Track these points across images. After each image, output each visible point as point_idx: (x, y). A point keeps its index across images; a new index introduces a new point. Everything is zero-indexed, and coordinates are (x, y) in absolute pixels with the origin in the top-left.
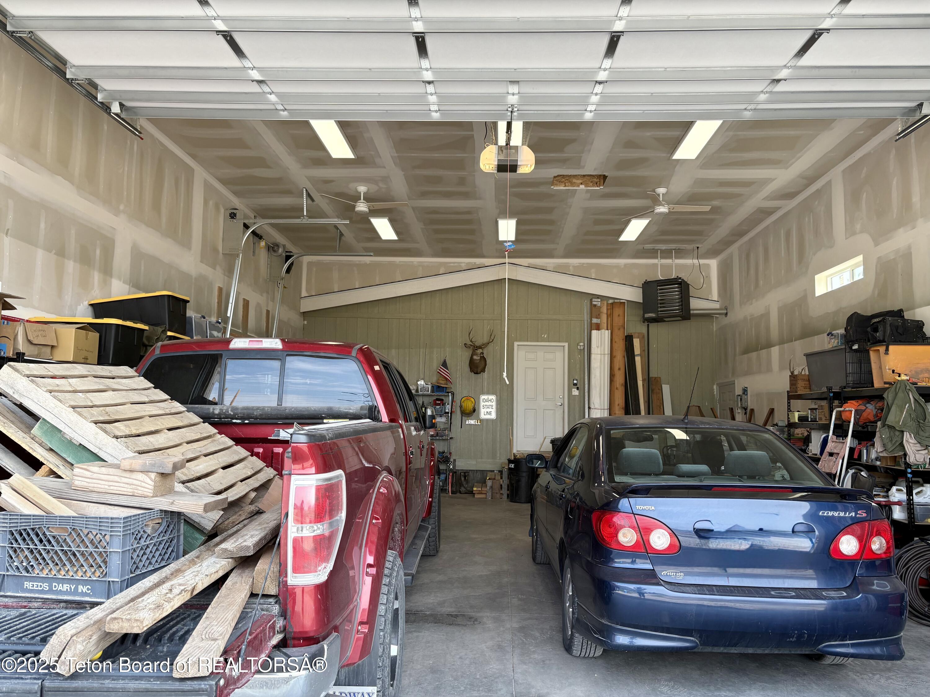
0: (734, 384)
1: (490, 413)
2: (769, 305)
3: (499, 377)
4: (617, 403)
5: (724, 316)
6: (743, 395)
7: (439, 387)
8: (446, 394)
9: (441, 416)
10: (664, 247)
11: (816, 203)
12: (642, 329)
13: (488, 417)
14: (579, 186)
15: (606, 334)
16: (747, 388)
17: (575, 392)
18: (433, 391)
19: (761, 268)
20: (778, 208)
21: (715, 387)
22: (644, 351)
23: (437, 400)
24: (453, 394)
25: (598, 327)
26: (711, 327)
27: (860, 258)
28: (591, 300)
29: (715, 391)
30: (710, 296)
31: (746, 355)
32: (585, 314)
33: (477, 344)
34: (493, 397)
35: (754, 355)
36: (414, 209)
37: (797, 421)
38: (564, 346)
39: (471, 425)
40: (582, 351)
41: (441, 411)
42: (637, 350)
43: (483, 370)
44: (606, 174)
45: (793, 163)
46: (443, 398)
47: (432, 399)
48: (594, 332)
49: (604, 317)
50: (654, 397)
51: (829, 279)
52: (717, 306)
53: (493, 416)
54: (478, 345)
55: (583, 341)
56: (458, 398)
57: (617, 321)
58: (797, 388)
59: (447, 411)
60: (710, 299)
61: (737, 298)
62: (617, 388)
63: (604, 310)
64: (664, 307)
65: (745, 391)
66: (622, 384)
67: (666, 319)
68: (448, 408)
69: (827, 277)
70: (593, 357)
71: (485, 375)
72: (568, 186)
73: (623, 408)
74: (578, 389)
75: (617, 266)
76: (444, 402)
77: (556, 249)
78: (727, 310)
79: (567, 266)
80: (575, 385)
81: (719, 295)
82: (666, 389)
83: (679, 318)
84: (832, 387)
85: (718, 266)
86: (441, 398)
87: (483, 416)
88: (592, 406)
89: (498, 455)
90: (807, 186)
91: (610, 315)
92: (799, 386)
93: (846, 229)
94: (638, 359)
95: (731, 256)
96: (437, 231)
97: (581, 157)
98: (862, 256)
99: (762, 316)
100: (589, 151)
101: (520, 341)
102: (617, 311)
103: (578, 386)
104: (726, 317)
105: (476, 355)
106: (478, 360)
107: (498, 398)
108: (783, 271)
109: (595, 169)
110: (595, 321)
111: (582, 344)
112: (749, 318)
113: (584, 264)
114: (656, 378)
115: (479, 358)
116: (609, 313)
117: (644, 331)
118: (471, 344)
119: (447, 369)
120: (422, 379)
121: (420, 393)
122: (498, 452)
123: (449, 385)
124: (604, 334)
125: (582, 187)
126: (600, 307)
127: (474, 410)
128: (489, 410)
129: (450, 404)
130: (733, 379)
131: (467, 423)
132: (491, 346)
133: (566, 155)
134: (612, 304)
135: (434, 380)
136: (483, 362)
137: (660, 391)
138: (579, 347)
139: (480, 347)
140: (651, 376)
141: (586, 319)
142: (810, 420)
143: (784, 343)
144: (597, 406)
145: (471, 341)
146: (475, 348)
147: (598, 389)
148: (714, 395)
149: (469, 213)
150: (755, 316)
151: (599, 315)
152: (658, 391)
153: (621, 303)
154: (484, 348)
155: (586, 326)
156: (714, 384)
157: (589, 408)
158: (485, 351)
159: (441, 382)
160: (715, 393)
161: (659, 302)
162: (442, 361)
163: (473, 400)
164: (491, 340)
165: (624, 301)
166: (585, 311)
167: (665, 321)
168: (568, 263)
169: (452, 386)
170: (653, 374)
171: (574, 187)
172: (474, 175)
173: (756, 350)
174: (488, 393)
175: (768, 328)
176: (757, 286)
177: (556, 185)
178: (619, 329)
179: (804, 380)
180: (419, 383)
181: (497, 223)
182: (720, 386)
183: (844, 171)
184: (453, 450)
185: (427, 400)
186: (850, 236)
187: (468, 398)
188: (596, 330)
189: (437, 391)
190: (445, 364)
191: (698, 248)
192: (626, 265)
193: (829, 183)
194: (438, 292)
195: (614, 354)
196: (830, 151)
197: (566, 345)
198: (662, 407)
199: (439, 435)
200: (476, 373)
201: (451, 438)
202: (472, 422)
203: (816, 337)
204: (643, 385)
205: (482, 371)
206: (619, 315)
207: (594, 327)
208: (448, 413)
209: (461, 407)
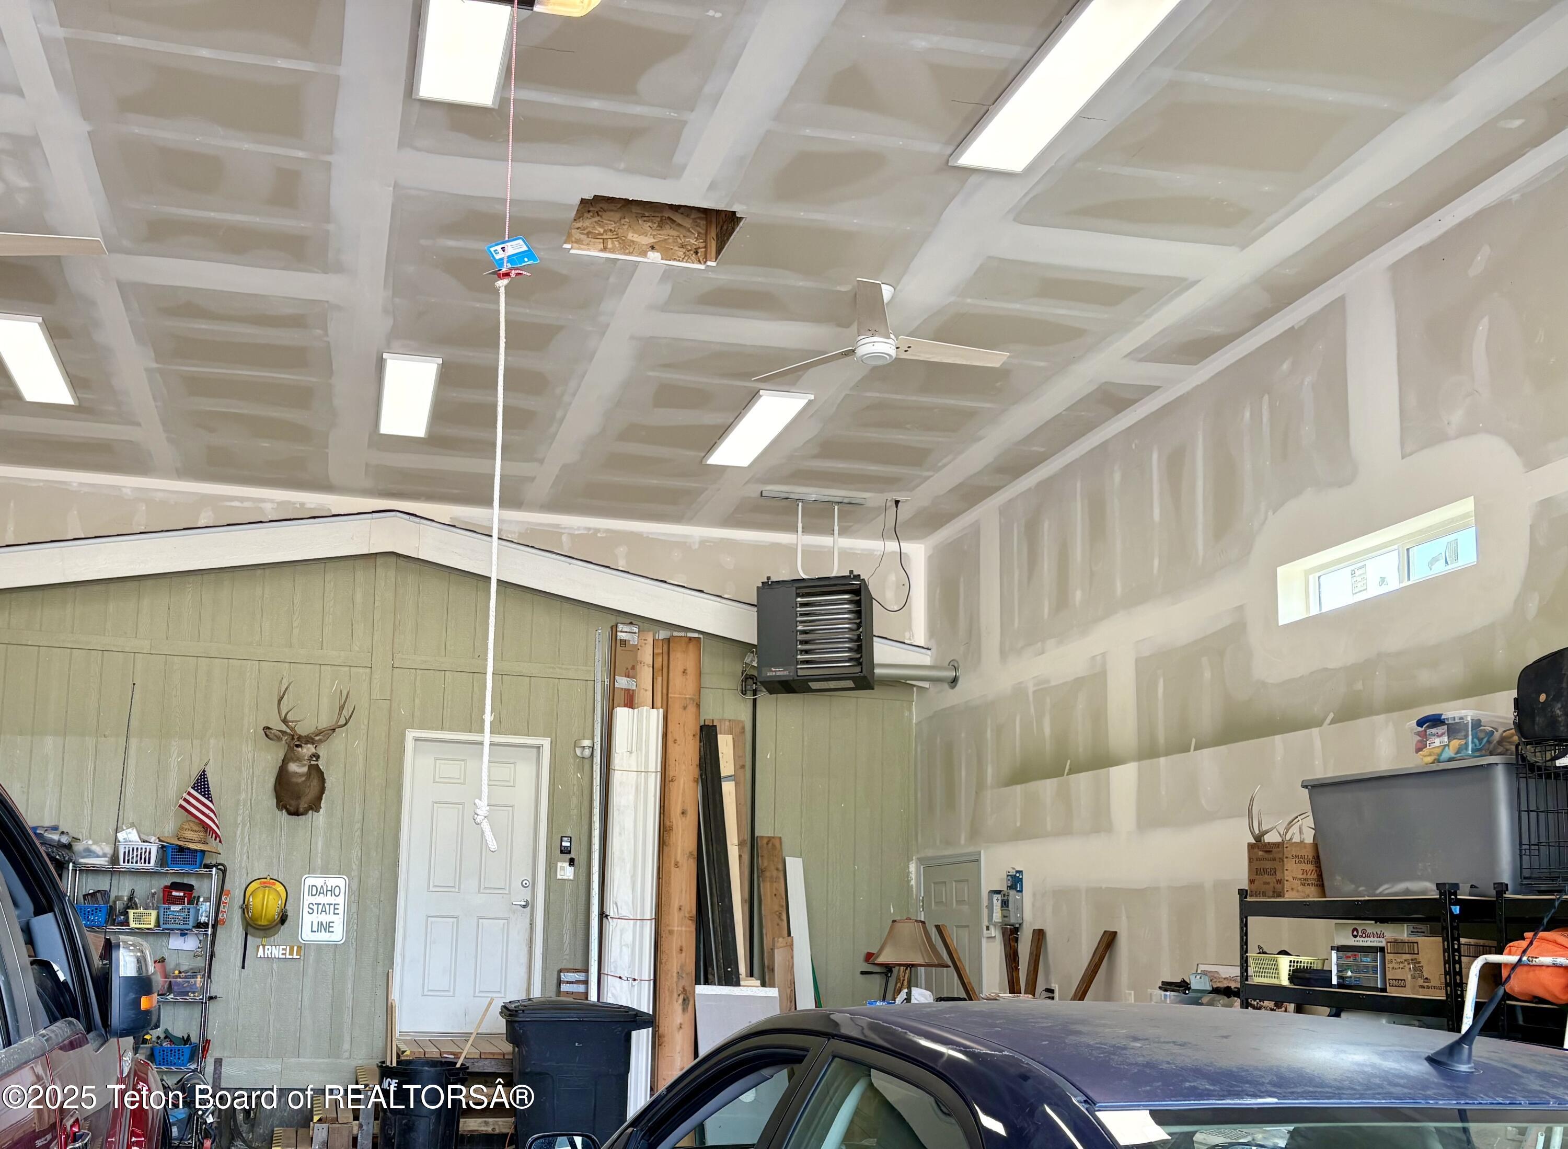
0: (978, 861)
1: (326, 927)
2: (1104, 655)
3: (358, 826)
4: (675, 904)
5: (946, 686)
6: (1012, 893)
7: (181, 849)
8: (204, 871)
9: (183, 935)
10: (813, 493)
11: (1285, 366)
12: (739, 710)
13: (323, 936)
14: (644, 254)
15: (654, 717)
16: (1020, 872)
17: (566, 872)
18: (162, 861)
19: (1078, 553)
20: (1148, 390)
21: (912, 868)
22: (743, 767)
23: (175, 886)
24: (224, 872)
25: (630, 701)
26: (907, 714)
27: (1467, 505)
28: (614, 629)
29: (913, 876)
30: (907, 634)
31: (1018, 788)
32: (599, 665)
33: (303, 729)
34: (338, 882)
35: (1047, 788)
36: (126, 289)
37: (1285, 982)
38: (538, 748)
39: (270, 959)
40: (587, 762)
41: (186, 920)
42: (727, 766)
43: (315, 806)
44: (737, 208)
45: (1277, 223)
46: (192, 881)
47: (158, 885)
48: (622, 714)
49: (646, 674)
50: (766, 889)
51: (1313, 579)
52: (926, 659)
53: (337, 935)
54: (303, 734)
55: (588, 734)
56: (235, 885)
57: (682, 686)
58: (1279, 882)
59: (203, 919)
60: (907, 642)
61: (991, 639)
62: (677, 865)
63: (646, 655)
64: (807, 652)
65: (1016, 881)
66: (691, 853)
67: (814, 685)
68: (205, 911)
69: (1308, 572)
70: (617, 778)
71: (319, 819)
72: (613, 251)
73: (691, 918)
74: (572, 862)
75: (682, 545)
76: (195, 894)
77: (533, 479)
78: (956, 669)
79: (555, 533)
80: (565, 851)
81: (932, 631)
82: (795, 868)
83: (850, 684)
84: (1456, 886)
85: (930, 559)
86: (186, 881)
87: (307, 935)
88: (611, 910)
89: (346, 1046)
90: (1261, 317)
91: (662, 671)
92: (1288, 876)
93: (1402, 429)
94: (728, 789)
95: (975, 530)
96: (196, 386)
97: (685, 123)
98: (1471, 500)
99: (1079, 682)
100: (716, 99)
101: (421, 727)
102: (682, 660)
103: (573, 855)
104: (953, 688)
105: (298, 759)
106: (301, 775)
107: (355, 886)
108: (1156, 562)
109: (712, 186)
110: (622, 682)
111: (587, 743)
112: (1031, 690)
113: (597, 530)
114: (770, 839)
115: (305, 769)
116: (658, 665)
117: (744, 715)
118: (284, 728)
119: (209, 798)
120: (132, 825)
121: (123, 865)
122: (347, 1038)
123: (213, 845)
124: (648, 718)
125: (654, 257)
126: (636, 649)
127: (283, 919)
128: (324, 918)
129: (213, 899)
130: (971, 849)
131: (261, 953)
132: (339, 741)
133: (638, 110)
134: (668, 641)
135: (168, 830)
136: (315, 783)
137: (781, 875)
138: (578, 751)
139: (309, 740)
140: (757, 834)
141: (599, 677)
142: (1335, 981)
143: (1158, 756)
144: (624, 912)
145: (285, 721)
146: (296, 741)
147: (629, 866)
148: (909, 888)
149: (296, 321)
150: (1053, 683)
151: (633, 668)
152: (775, 873)
153: (690, 639)
154: (320, 741)
155: (598, 697)
156: (909, 860)
157: (603, 915)
158: (322, 751)
159: (189, 835)
160: (913, 883)
161: (800, 637)
162: (195, 774)
163: (280, 888)
164: (342, 721)
165: (696, 635)
166: (598, 656)
167: (810, 690)
168: (558, 526)
169: (220, 848)
170: (762, 830)
171: (630, 254)
172: (328, 166)
173: (1055, 771)
174: (326, 871)
175: (1099, 716)
176: (1062, 601)
177: (578, 241)
178: (685, 708)
179: (1300, 859)
180: (121, 836)
181: (380, 365)
182: (930, 866)
183: (1396, 268)
184: (213, 1033)
185: (144, 888)
186: (1422, 448)
187: (267, 882)
188: (625, 706)
189: (174, 862)
190: (202, 785)
191: (897, 502)
192: (703, 542)
193: (1338, 306)
194: (191, 579)
195: (671, 773)
196: (1388, 195)
197: (546, 743)
198: (784, 917)
199: (175, 988)
200: (295, 813)
201: (211, 998)
202: (277, 952)
203: (1278, 738)
204: (740, 856)
205: (310, 808)
206: (684, 672)
207: (619, 697)
208: (206, 925)
209: (245, 908)
